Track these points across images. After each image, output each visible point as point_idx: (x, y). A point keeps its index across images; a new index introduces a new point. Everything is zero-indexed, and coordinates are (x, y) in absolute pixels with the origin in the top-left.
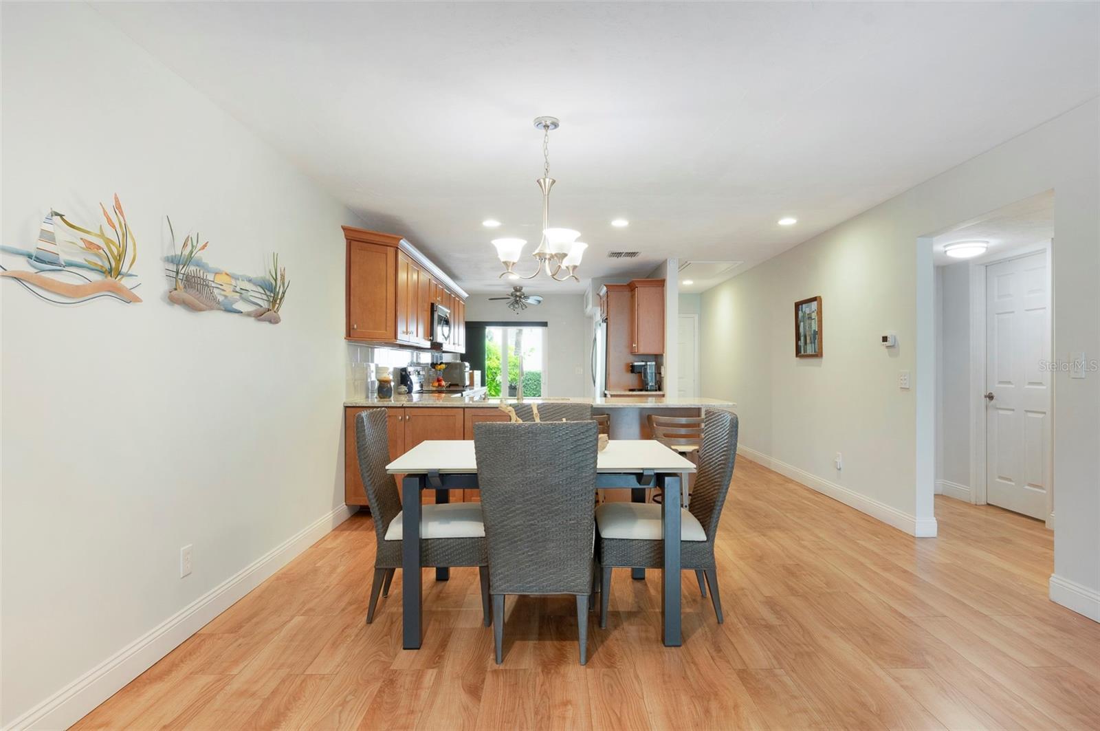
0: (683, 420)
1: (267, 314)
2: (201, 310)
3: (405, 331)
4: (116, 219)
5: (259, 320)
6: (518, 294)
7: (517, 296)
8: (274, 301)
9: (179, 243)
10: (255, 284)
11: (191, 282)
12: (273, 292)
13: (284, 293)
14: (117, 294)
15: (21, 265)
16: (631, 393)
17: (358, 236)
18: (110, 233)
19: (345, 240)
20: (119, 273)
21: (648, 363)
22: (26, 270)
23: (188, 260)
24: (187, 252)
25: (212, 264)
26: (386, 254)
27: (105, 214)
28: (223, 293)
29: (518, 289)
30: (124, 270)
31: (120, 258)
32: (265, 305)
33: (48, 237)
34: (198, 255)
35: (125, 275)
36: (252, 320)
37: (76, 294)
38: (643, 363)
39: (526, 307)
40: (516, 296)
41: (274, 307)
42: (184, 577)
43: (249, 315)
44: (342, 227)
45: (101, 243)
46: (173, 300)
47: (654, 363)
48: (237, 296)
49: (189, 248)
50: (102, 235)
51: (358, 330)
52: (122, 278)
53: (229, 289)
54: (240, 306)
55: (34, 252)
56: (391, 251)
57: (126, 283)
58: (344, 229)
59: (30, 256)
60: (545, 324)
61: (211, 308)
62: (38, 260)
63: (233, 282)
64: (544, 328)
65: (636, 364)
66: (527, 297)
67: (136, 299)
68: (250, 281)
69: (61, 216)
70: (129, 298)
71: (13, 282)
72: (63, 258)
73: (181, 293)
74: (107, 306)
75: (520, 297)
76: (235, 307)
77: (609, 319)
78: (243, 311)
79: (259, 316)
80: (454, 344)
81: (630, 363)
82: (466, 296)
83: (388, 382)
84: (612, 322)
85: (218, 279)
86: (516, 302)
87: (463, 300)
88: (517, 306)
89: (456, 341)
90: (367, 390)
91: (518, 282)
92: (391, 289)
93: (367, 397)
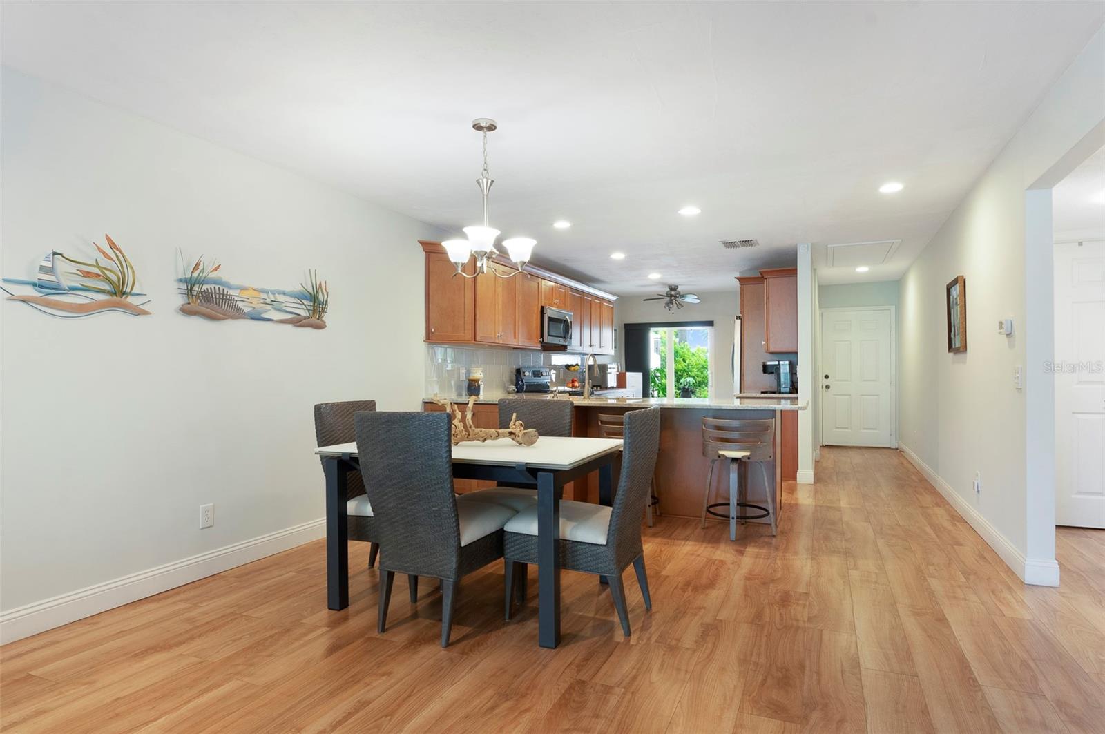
1: (309, 321)
2: (223, 319)
3: (492, 332)
4: (113, 254)
5: (295, 326)
6: (673, 293)
7: (673, 295)
8: (315, 311)
9: (189, 265)
10: (290, 296)
11: (208, 297)
12: (313, 300)
13: (328, 302)
14: (124, 309)
15: (30, 291)
16: (763, 395)
17: (435, 248)
18: (109, 265)
19: (424, 253)
20: (124, 293)
21: (781, 363)
22: (34, 295)
23: (203, 280)
25: (233, 282)
27: (100, 250)
28: (251, 305)
29: (673, 288)
30: (128, 290)
31: (121, 282)
32: (303, 313)
33: (47, 270)
34: (212, 275)
35: (130, 294)
36: (290, 326)
37: (81, 310)
38: (777, 363)
39: (682, 306)
40: (671, 296)
41: (315, 314)
42: (202, 529)
43: (285, 322)
44: (419, 241)
45: (98, 272)
46: (186, 311)
47: (787, 362)
48: (269, 307)
50: (97, 265)
51: (438, 333)
52: (127, 297)
53: (256, 301)
54: (273, 315)
55: (36, 281)
57: (131, 300)
58: (422, 243)
59: (35, 285)
60: (711, 323)
61: (234, 318)
62: (41, 286)
63: (262, 296)
64: (711, 327)
65: (768, 363)
66: (682, 296)
67: (146, 313)
68: (284, 294)
69: (61, 255)
70: (140, 313)
71: (22, 304)
72: (66, 283)
73: (198, 307)
75: (675, 296)
76: (265, 316)
77: (743, 315)
78: (275, 319)
79: (298, 322)
80: (591, 346)
81: (764, 363)
82: (613, 298)
83: (477, 381)
84: (746, 319)
85: (245, 294)
86: (671, 302)
87: (609, 301)
88: (671, 306)
89: (596, 341)
90: (458, 388)
91: (673, 280)
92: (469, 294)
93: (460, 395)
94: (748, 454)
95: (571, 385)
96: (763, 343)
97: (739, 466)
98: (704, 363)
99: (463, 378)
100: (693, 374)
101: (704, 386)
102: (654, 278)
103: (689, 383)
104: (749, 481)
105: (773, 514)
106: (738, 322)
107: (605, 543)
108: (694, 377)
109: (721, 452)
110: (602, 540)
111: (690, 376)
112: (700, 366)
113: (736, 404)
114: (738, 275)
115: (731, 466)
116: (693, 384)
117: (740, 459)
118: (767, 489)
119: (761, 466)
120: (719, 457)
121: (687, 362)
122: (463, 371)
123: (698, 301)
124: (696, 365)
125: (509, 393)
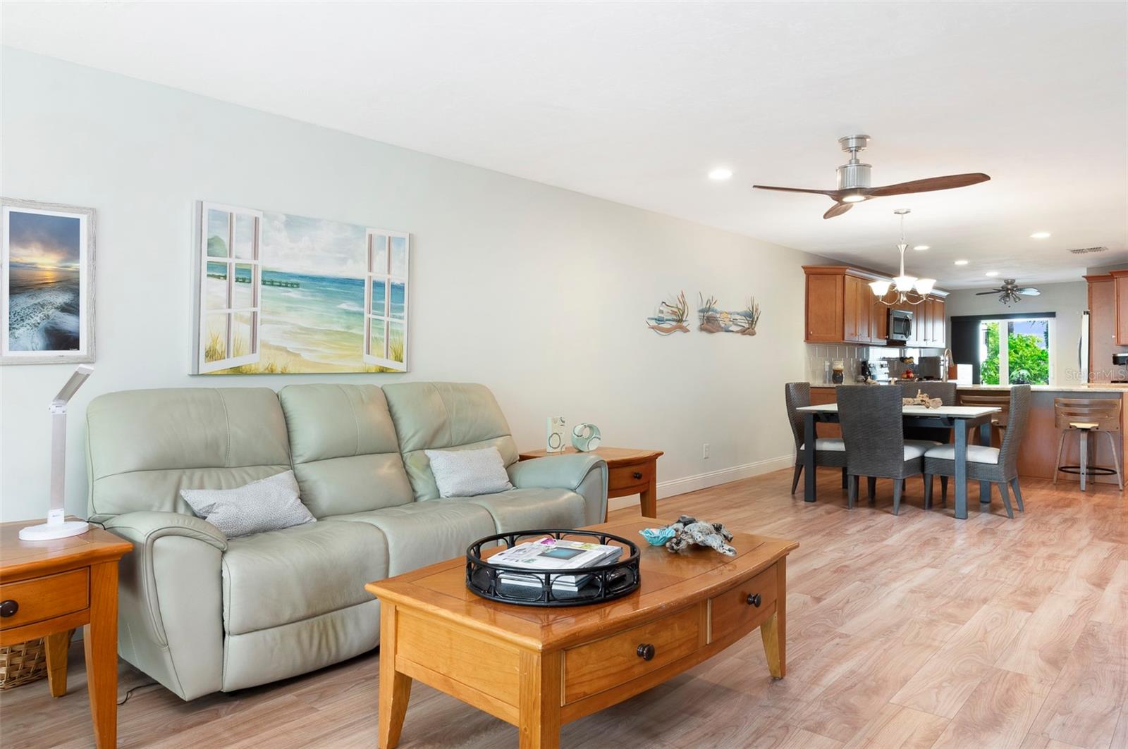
0: (1086, 401)
1: (749, 331)
2: (714, 332)
3: (854, 332)
4: (682, 301)
5: (743, 335)
6: (1009, 287)
7: (1009, 290)
8: (752, 324)
9: (705, 302)
10: (741, 315)
11: (710, 320)
12: (751, 317)
13: (758, 318)
14: (682, 329)
15: (653, 323)
17: (814, 271)
18: (680, 306)
19: (805, 275)
20: (682, 321)
22: (655, 325)
23: (709, 310)
24: (708, 306)
25: (719, 310)
26: (836, 280)
27: (679, 299)
28: (725, 322)
29: (1010, 282)
30: (684, 319)
31: (682, 315)
32: (747, 326)
33: (661, 312)
34: (712, 306)
35: (684, 321)
36: (739, 334)
37: (668, 331)
39: (1020, 299)
40: (1008, 289)
41: (752, 326)
42: (705, 458)
43: (737, 332)
44: (803, 266)
45: (676, 310)
46: (702, 329)
48: (731, 323)
49: (709, 305)
50: (677, 307)
51: (814, 335)
53: (727, 320)
54: (734, 328)
55: (657, 317)
56: (839, 278)
57: (685, 324)
58: (804, 268)
59: (656, 319)
60: (1052, 315)
61: (718, 331)
62: (659, 320)
63: (729, 316)
64: (1052, 318)
65: (1119, 355)
66: (1021, 289)
67: (688, 331)
68: (738, 314)
69: (666, 303)
70: (686, 331)
71: (651, 330)
72: (666, 318)
73: (706, 326)
74: (678, 334)
75: (1012, 290)
76: (730, 329)
77: (1092, 311)
78: (735, 330)
79: (743, 332)
80: (925, 340)
81: (1114, 355)
82: (945, 294)
83: (841, 371)
84: (1094, 314)
85: (722, 316)
86: (1008, 295)
87: (940, 298)
88: (1008, 299)
89: (929, 337)
90: (825, 377)
91: (1010, 275)
92: (839, 304)
93: (825, 382)
94: (1097, 425)
95: (906, 376)
96: (1113, 337)
97: (1088, 435)
98: (1040, 355)
99: (827, 369)
100: (1027, 366)
101: (1039, 379)
102: (992, 276)
103: (1023, 376)
104: (1098, 447)
105: (1120, 473)
106: (1086, 317)
107: (996, 463)
108: (1028, 370)
109: (1072, 424)
110: (995, 461)
111: (1023, 369)
112: (1036, 358)
113: (1085, 388)
114: (1085, 274)
115: (1081, 435)
116: (1028, 376)
117: (1089, 429)
118: (1115, 458)
119: (1109, 437)
120: (1071, 427)
121: (1020, 354)
122: (827, 364)
123: (1038, 293)
124: (1032, 356)
125: (858, 381)
